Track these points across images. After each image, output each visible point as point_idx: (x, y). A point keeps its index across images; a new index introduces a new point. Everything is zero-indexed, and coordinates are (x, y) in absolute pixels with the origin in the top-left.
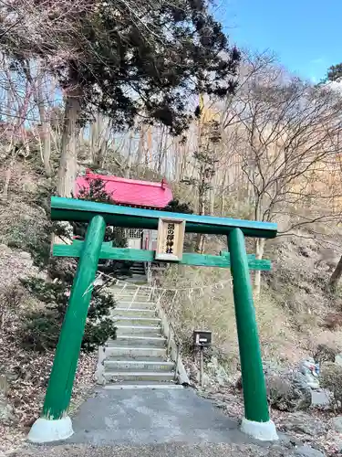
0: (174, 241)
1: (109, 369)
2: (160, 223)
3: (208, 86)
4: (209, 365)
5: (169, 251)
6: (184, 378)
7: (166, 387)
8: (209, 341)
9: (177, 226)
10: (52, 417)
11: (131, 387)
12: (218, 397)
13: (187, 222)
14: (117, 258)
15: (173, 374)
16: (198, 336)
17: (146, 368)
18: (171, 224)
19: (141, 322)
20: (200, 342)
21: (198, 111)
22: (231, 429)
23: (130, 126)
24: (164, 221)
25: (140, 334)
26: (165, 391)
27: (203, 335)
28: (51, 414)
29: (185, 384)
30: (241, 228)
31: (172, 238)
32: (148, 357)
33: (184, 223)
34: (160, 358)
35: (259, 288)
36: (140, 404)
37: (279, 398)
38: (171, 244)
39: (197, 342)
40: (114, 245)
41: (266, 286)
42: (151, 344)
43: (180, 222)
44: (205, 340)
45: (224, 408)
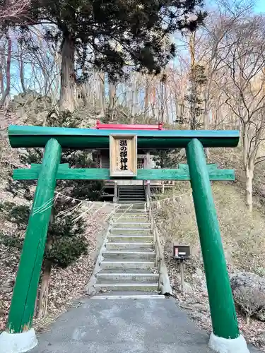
0: (129, 157)
1: (100, 280)
2: (111, 140)
3: (179, 22)
4: (194, 276)
5: (124, 168)
6: (167, 288)
7: (148, 297)
8: (188, 253)
9: (129, 142)
10: (12, 331)
11: (117, 297)
12: (196, 308)
13: (138, 137)
14: (73, 177)
15: (156, 285)
16: (177, 250)
17: (134, 280)
18: (123, 141)
19: (137, 239)
20: (180, 256)
21: (173, 49)
22: (199, 344)
23: (121, 75)
24: (116, 138)
25: (135, 249)
26: (145, 301)
27: (181, 248)
28: (12, 328)
29: (167, 294)
30: (198, 138)
31: (125, 154)
32: (138, 270)
33: (136, 138)
34: (148, 270)
35: (251, 207)
36: (116, 315)
37: (259, 309)
38: (126, 161)
39: (177, 255)
40: (70, 166)
41: (259, 205)
42: (143, 258)
43: (132, 138)
44: (184, 253)
45: (199, 319)
